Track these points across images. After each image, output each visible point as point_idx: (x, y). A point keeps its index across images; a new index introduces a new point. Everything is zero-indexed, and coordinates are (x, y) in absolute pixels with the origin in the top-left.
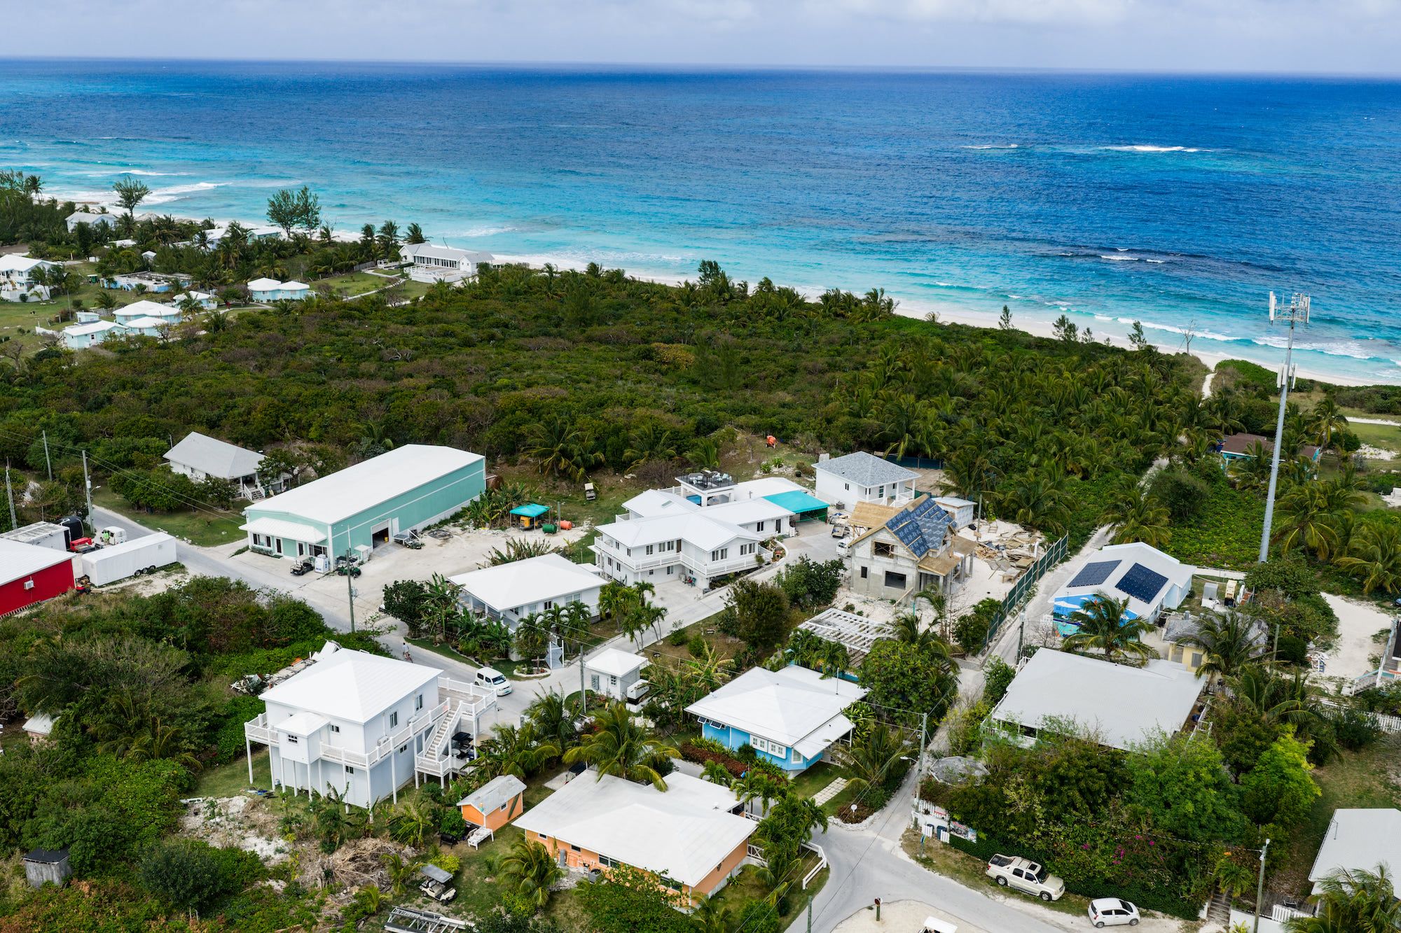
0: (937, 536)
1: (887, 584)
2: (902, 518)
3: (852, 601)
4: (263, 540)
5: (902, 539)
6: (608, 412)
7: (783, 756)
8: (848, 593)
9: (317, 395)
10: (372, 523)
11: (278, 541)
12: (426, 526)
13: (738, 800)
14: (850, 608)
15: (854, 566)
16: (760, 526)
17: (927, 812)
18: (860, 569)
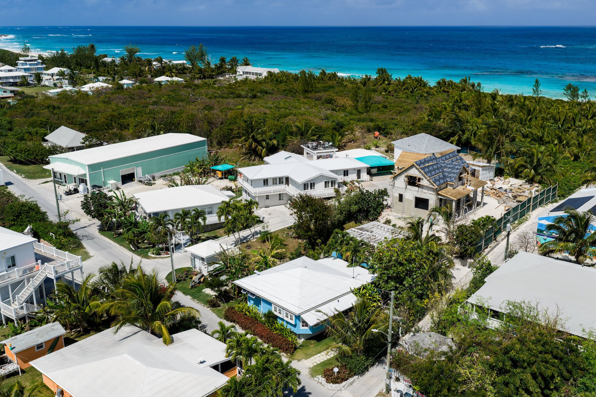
0: (454, 173)
1: (416, 206)
2: (429, 161)
3: (390, 218)
4: (58, 176)
5: (426, 173)
6: (286, 120)
7: (293, 322)
8: (390, 213)
9: (138, 112)
10: (121, 168)
11: (65, 176)
12: (163, 174)
13: (226, 357)
14: (388, 222)
15: (394, 194)
16: (346, 173)
17: (398, 379)
18: (398, 196)
